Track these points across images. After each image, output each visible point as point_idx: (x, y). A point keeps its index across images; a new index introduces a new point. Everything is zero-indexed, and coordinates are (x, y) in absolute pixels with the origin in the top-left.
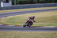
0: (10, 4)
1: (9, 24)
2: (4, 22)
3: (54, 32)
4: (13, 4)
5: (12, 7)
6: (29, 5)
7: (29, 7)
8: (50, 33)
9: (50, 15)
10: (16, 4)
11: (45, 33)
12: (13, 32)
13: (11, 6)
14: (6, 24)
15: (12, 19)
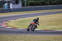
0: (20, 6)
1: (18, 27)
2: (13, 25)
4: (23, 5)
5: (22, 9)
6: (41, 6)
10: (27, 6)
14: (15, 27)
15: (22, 22)
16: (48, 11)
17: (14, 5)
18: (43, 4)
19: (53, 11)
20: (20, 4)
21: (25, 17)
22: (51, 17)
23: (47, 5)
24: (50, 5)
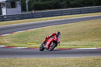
0: (18, 10)
1: (16, 45)
2: (9, 42)
3: (96, 57)
4: (24, 9)
5: (22, 15)
7: (52, 15)
8: (89, 59)
9: (90, 28)
10: (29, 10)
11: (81, 59)
12: (25, 59)
13: (20, 13)
14: (11, 46)
15: (22, 37)
16: (64, 18)
17: (8, 9)
18: (56, 6)
20: (19, 7)
21: (28, 28)
22: (69, 28)
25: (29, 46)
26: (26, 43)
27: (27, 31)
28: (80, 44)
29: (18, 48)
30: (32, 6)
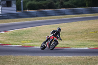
0: (13, 9)
1: (11, 43)
3: (88, 57)
4: (18, 8)
5: (17, 14)
6: (46, 10)
7: (45, 15)
8: (81, 59)
9: (82, 28)
11: (73, 58)
12: (19, 56)
13: (15, 12)
14: (6, 43)
15: (16, 35)
18: (50, 6)
19: (65, 17)
20: (14, 6)
23: (56, 9)
24: (60, 8)
25: (23, 45)
26: (20, 41)
27: (21, 29)
28: (72, 44)
29: (12, 45)
30: (27, 6)
